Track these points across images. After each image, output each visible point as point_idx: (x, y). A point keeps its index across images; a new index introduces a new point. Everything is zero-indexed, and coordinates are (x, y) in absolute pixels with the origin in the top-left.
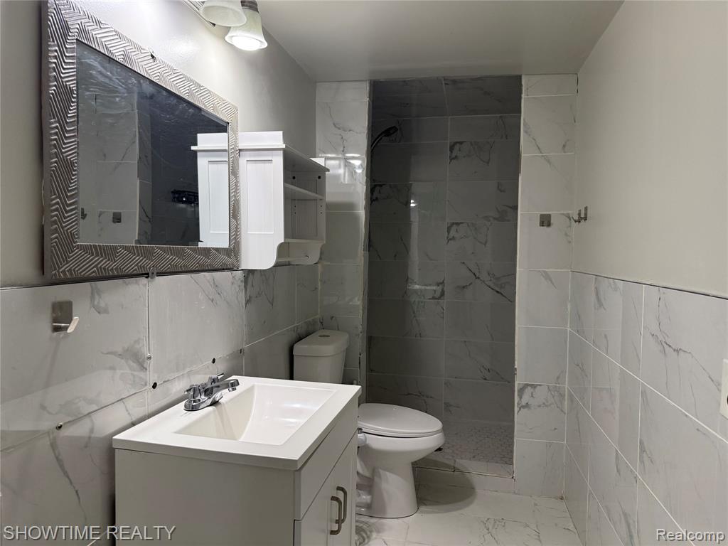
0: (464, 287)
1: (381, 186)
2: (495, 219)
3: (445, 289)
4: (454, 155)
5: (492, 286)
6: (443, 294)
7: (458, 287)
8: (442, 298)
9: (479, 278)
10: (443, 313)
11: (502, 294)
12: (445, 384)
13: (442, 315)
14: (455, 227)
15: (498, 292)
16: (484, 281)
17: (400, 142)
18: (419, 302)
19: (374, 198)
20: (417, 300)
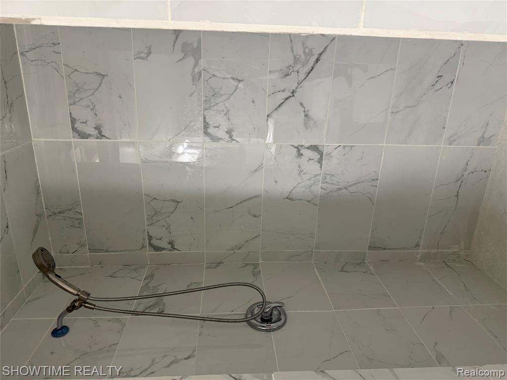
0: (306, 116)
1: (150, 238)
2: (196, 64)
3: (306, 145)
4: (95, 132)
5: (307, 68)
6: (314, 148)
7: (306, 124)
8: (320, 149)
9: (293, 92)
10: (344, 147)
11: (321, 54)
12: (450, 144)
13: (347, 149)
14: (211, 130)
15: (317, 60)
16: (299, 84)
17: (81, 213)
18: (323, 183)
19: (170, 246)
20: (320, 185)
